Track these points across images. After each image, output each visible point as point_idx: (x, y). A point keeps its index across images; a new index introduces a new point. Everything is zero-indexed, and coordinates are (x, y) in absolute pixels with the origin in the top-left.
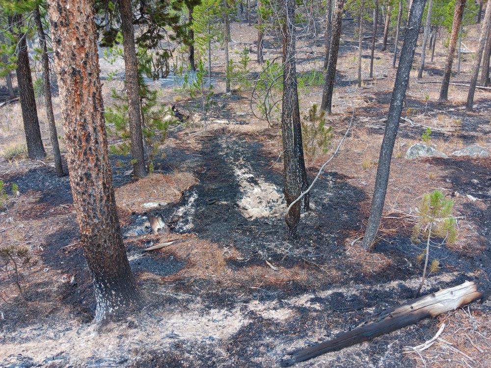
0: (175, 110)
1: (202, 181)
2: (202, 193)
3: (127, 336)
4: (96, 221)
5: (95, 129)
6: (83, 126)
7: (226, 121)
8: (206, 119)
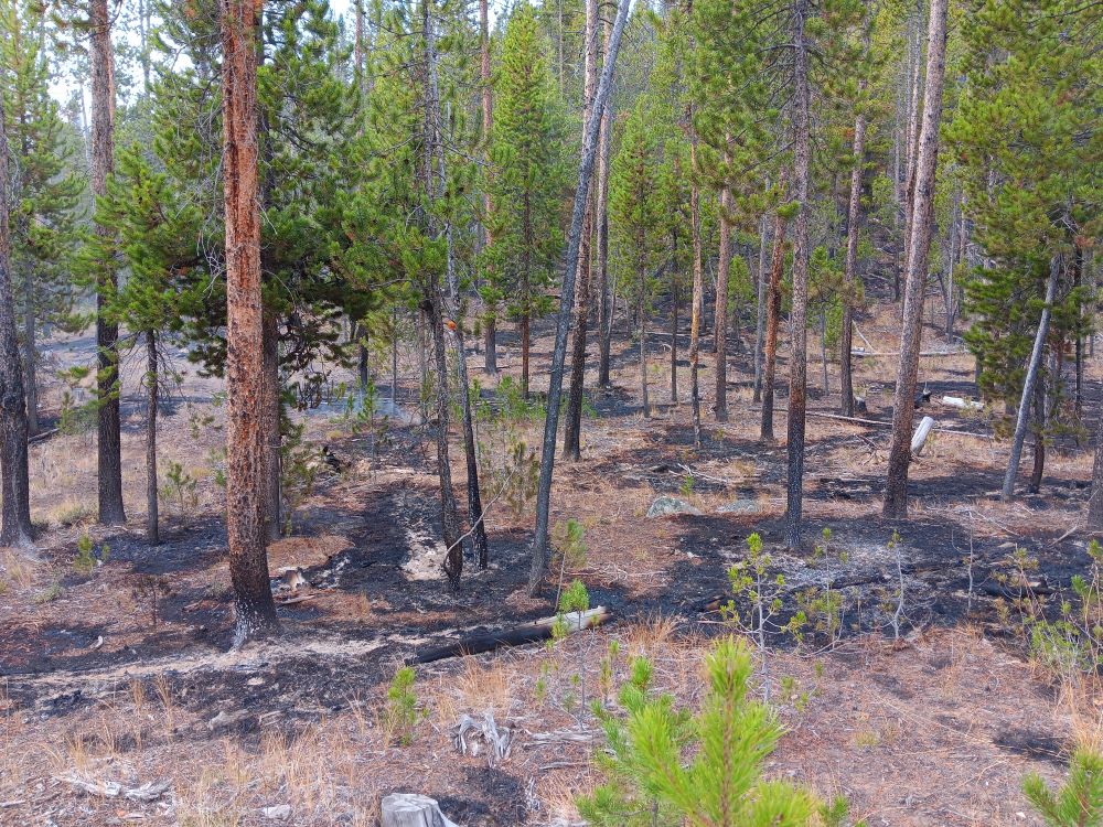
0: (328, 453)
1: (358, 545)
2: (356, 557)
3: (267, 650)
4: (248, 540)
5: (255, 460)
6: (247, 457)
7: (411, 470)
8: (378, 468)
